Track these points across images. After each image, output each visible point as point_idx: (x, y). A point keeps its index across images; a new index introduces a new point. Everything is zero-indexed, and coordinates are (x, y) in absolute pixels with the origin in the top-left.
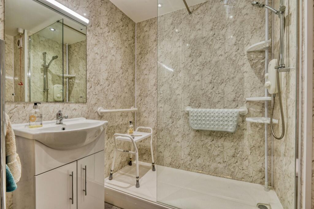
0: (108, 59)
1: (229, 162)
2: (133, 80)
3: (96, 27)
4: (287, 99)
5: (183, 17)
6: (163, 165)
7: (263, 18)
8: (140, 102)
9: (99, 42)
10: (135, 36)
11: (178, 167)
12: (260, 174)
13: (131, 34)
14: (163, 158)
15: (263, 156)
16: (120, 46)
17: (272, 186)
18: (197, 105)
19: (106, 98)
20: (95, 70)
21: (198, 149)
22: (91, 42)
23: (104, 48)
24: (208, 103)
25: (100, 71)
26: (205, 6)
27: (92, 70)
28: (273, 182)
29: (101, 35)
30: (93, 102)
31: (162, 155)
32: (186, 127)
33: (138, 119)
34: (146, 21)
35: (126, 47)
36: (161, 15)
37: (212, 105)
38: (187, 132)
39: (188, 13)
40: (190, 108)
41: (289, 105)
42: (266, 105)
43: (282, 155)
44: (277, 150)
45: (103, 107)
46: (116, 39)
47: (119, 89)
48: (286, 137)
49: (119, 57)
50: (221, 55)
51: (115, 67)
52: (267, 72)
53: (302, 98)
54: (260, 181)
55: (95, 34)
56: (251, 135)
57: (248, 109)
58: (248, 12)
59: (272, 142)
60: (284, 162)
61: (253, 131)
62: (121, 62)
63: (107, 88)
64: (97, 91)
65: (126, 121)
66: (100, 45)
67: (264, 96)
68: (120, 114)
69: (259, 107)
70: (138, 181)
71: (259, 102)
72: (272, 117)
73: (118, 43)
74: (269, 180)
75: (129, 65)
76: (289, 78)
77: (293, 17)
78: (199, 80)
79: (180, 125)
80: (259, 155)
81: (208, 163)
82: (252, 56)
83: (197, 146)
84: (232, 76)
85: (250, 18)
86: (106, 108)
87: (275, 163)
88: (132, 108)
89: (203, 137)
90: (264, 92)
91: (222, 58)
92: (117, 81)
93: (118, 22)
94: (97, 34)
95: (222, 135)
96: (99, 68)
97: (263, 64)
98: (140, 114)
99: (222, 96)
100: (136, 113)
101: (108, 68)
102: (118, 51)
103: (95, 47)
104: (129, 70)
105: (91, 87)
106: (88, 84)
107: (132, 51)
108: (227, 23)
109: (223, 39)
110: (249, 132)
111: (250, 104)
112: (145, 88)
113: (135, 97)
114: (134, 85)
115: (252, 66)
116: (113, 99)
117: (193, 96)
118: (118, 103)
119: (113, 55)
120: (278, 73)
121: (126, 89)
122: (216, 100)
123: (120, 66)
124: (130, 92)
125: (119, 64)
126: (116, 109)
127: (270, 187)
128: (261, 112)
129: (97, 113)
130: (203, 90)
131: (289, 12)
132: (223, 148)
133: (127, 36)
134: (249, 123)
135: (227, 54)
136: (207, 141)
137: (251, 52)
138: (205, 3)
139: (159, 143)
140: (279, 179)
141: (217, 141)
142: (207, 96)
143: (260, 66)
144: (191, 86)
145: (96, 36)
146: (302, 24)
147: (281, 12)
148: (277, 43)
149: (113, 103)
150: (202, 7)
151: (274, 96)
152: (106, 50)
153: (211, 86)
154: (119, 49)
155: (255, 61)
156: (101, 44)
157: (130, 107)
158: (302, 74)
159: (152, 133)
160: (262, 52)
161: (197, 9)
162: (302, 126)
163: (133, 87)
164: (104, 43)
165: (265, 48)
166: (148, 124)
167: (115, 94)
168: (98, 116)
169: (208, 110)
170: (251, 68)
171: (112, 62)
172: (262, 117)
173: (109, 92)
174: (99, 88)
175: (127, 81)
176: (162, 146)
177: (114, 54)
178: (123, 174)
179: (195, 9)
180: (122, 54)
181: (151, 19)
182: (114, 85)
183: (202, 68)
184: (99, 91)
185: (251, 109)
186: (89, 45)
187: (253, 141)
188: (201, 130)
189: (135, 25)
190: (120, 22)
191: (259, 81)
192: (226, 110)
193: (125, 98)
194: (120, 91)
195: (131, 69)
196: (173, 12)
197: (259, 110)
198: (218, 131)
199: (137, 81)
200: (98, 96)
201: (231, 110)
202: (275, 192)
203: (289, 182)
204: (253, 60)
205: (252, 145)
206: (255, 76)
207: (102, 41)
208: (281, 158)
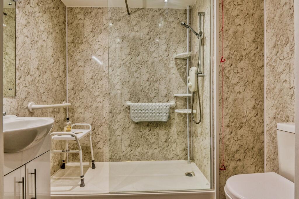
0: (39, 44)
1: (163, 147)
2: (64, 72)
3: (26, 4)
4: (202, 95)
5: (122, 15)
6: (103, 161)
7: (185, 34)
8: (73, 96)
9: (29, 23)
10: (65, 22)
11: (118, 160)
12: (184, 152)
13: (62, 18)
14: (103, 153)
15: (186, 138)
16: (51, 31)
17: (192, 159)
18: (136, 100)
19: (37, 91)
20: (25, 57)
21: (137, 140)
22: (20, 22)
23: (35, 31)
24: (146, 98)
25: (30, 58)
26: (142, 11)
27: (21, 56)
28: (193, 156)
29: (32, 14)
30: (23, 96)
31: (102, 151)
32: (126, 120)
33: (71, 115)
34: (80, 8)
35: (57, 33)
36: (99, 7)
37: (150, 100)
38: (128, 125)
39: (126, 13)
40: (130, 103)
41: (204, 100)
42: (187, 99)
43: (199, 135)
44: (195, 132)
45: (34, 101)
46: (47, 22)
47: (50, 80)
48: (202, 122)
49: (50, 43)
50: (156, 58)
51: (46, 55)
52: (188, 76)
53: (213, 95)
54: (184, 157)
55: (25, 13)
56: (178, 123)
57: (176, 103)
58: (175, 26)
59: (191, 127)
60: (201, 140)
61: (179, 120)
62: (52, 49)
63: (38, 79)
64: (27, 82)
65: (58, 118)
66: (30, 26)
67: (186, 93)
68: (51, 110)
69: (183, 101)
70: (82, 180)
71: (183, 98)
72: (193, 109)
73: (49, 27)
74: (190, 155)
75: (60, 53)
76: (204, 81)
77: (207, 41)
78: (138, 78)
79: (120, 119)
80: (184, 138)
81: (146, 151)
82: (178, 62)
83: (137, 137)
84: (164, 76)
85: (177, 32)
86: (37, 103)
87: (194, 142)
88: (64, 103)
89: (142, 128)
90: (186, 90)
91: (156, 60)
92: (48, 71)
93: (49, 2)
94: (27, 13)
95: (157, 125)
96: (29, 55)
97: (185, 69)
98: (73, 110)
99: (157, 92)
100: (68, 109)
101: (39, 55)
102: (49, 36)
103: (24, 29)
104: (60, 60)
105: (21, 77)
106: (17, 73)
107: (63, 38)
108: (160, 31)
109: (158, 44)
110: (177, 120)
111: (177, 99)
112: (80, 80)
113: (66, 91)
114: (65, 77)
115: (178, 69)
116: (44, 92)
117: (132, 92)
118: (50, 96)
119: (44, 40)
120: (197, 77)
121: (58, 81)
122: (152, 96)
123: (51, 54)
124: (61, 84)
125: (50, 52)
126: (47, 104)
127: (191, 160)
128: (184, 105)
129: (27, 109)
130: (142, 87)
131: (204, 36)
132: (158, 136)
133: (58, 21)
134: (176, 114)
135: (160, 57)
136: (145, 131)
137: (177, 58)
138: (142, 8)
139: (98, 139)
140: (197, 153)
141: (153, 130)
142: (145, 92)
143: (183, 70)
144: (131, 83)
145: (26, 15)
146: (213, 48)
147: (199, 35)
148: (195, 55)
149: (44, 98)
150: (139, 11)
151: (194, 93)
152: (37, 34)
153: (148, 83)
154: (50, 33)
155: (180, 66)
156: (32, 26)
157: (61, 102)
158: (213, 80)
159: (90, 129)
160: (185, 59)
161: (135, 12)
162: (213, 113)
163: (64, 79)
164: (35, 25)
165: (186, 57)
166: (84, 121)
167: (46, 86)
168: (29, 113)
169: (147, 104)
170: (177, 71)
171: (43, 48)
172: (185, 108)
173: (40, 84)
174: (29, 78)
175: (58, 72)
176: (101, 142)
177: (45, 38)
178: (59, 179)
179: (133, 11)
180: (53, 40)
181: (86, 8)
182: (45, 76)
183: (140, 66)
184: (29, 83)
185: (178, 103)
186: (18, 25)
187: (179, 127)
188: (140, 122)
189: (66, 9)
190: (50, 3)
191: (183, 82)
192: (161, 104)
193: (56, 91)
194: (52, 83)
195: (62, 59)
196: (111, 8)
197: (183, 104)
198: (154, 122)
199: (69, 72)
200: (29, 89)
201: (165, 104)
202: (194, 163)
203: (205, 152)
204: (178, 65)
205: (179, 130)
206: (180, 77)
207: (33, 22)
208: (199, 137)
